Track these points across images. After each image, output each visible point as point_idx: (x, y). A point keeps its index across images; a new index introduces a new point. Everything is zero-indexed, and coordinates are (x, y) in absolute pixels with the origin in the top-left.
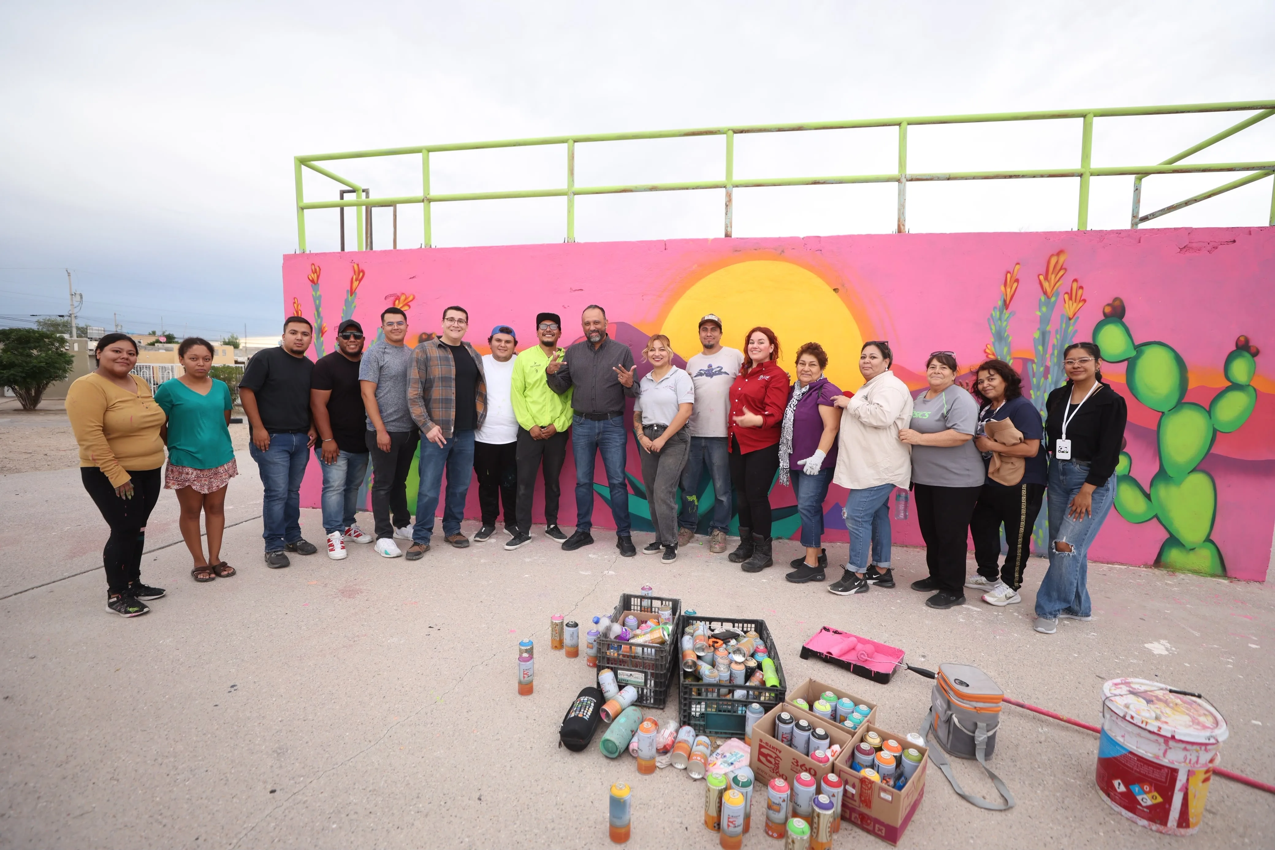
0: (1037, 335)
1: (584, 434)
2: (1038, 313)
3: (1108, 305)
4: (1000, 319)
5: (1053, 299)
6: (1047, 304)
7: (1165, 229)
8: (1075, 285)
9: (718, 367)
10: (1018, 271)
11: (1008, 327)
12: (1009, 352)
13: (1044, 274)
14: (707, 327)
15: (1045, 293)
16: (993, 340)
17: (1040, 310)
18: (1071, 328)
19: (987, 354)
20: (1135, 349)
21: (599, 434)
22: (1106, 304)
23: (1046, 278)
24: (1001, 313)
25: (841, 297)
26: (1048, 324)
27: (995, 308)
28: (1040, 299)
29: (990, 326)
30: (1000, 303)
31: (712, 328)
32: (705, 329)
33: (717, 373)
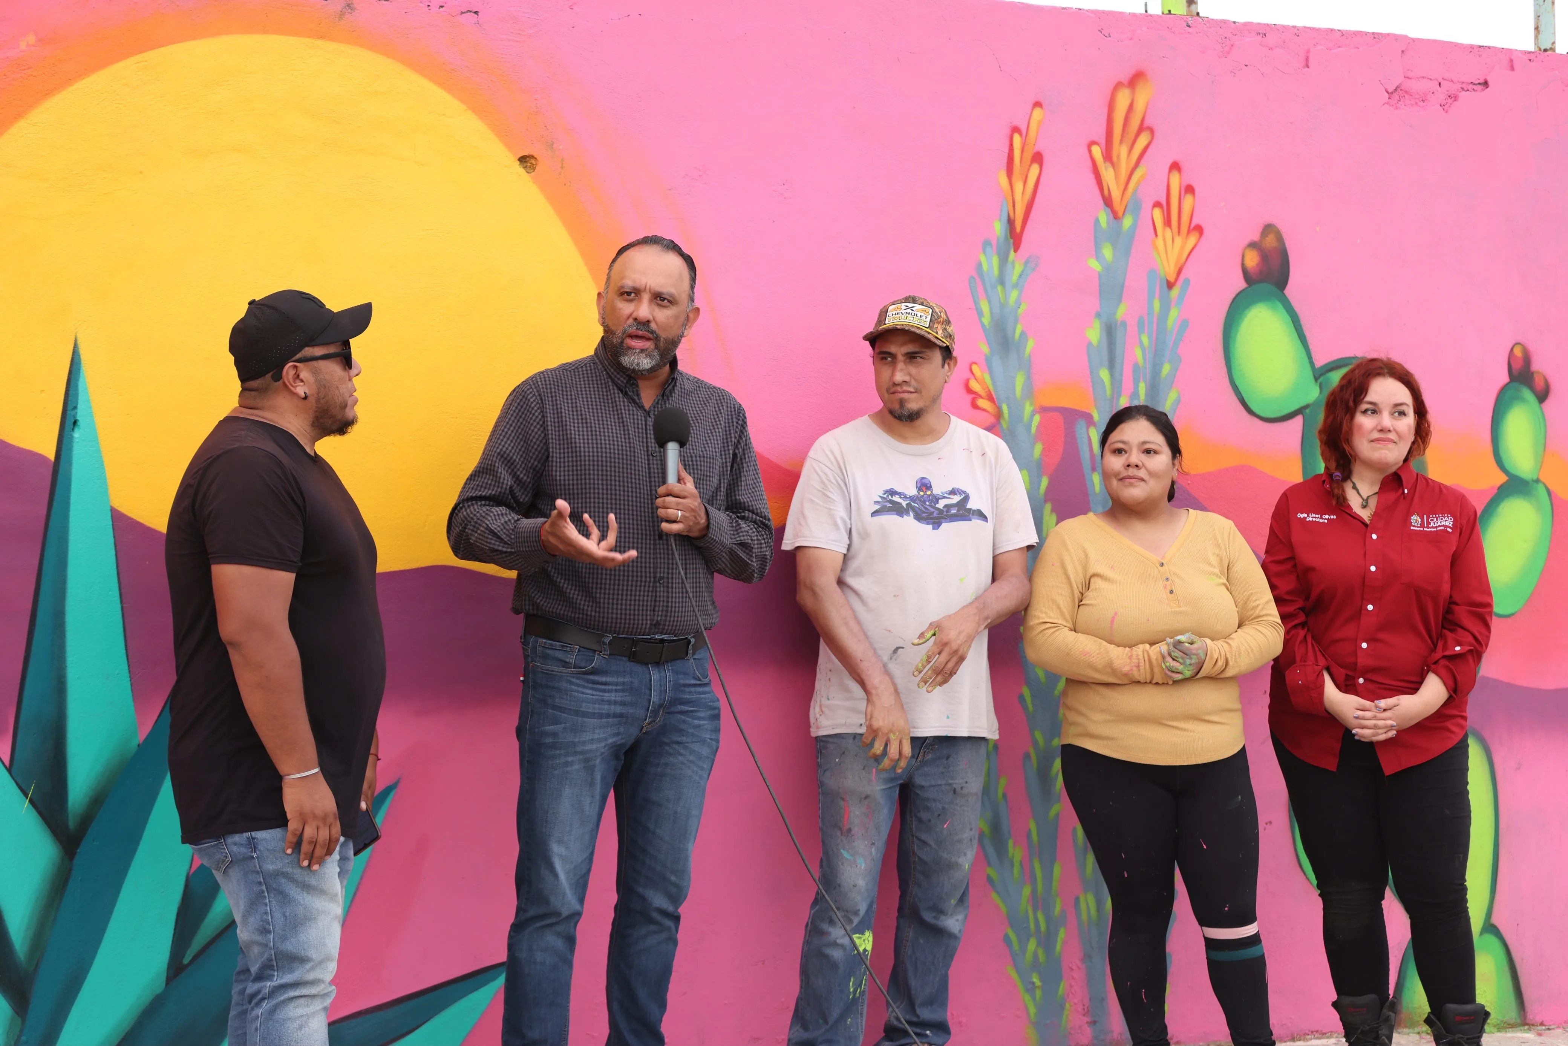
0: (1094, 334)
1: (606, 708)
2: (1094, 264)
3: (1252, 245)
4: (1001, 281)
5: (1127, 222)
6: (1115, 236)
7: (1356, 34)
8: (1175, 181)
9: (953, 492)
10: (1041, 123)
11: (1023, 307)
12: (1030, 392)
13: (1103, 141)
14: (893, 349)
15: (1108, 202)
16: (985, 348)
17: (1098, 257)
18: (1174, 314)
19: (975, 397)
20: (1316, 379)
21: (655, 712)
22: (1246, 242)
23: (1108, 156)
24: (1004, 261)
25: (544, 187)
26: (1120, 301)
27: (986, 243)
28: (1097, 221)
29: (976, 303)
30: (999, 228)
31: (911, 357)
32: (889, 359)
33: (954, 511)
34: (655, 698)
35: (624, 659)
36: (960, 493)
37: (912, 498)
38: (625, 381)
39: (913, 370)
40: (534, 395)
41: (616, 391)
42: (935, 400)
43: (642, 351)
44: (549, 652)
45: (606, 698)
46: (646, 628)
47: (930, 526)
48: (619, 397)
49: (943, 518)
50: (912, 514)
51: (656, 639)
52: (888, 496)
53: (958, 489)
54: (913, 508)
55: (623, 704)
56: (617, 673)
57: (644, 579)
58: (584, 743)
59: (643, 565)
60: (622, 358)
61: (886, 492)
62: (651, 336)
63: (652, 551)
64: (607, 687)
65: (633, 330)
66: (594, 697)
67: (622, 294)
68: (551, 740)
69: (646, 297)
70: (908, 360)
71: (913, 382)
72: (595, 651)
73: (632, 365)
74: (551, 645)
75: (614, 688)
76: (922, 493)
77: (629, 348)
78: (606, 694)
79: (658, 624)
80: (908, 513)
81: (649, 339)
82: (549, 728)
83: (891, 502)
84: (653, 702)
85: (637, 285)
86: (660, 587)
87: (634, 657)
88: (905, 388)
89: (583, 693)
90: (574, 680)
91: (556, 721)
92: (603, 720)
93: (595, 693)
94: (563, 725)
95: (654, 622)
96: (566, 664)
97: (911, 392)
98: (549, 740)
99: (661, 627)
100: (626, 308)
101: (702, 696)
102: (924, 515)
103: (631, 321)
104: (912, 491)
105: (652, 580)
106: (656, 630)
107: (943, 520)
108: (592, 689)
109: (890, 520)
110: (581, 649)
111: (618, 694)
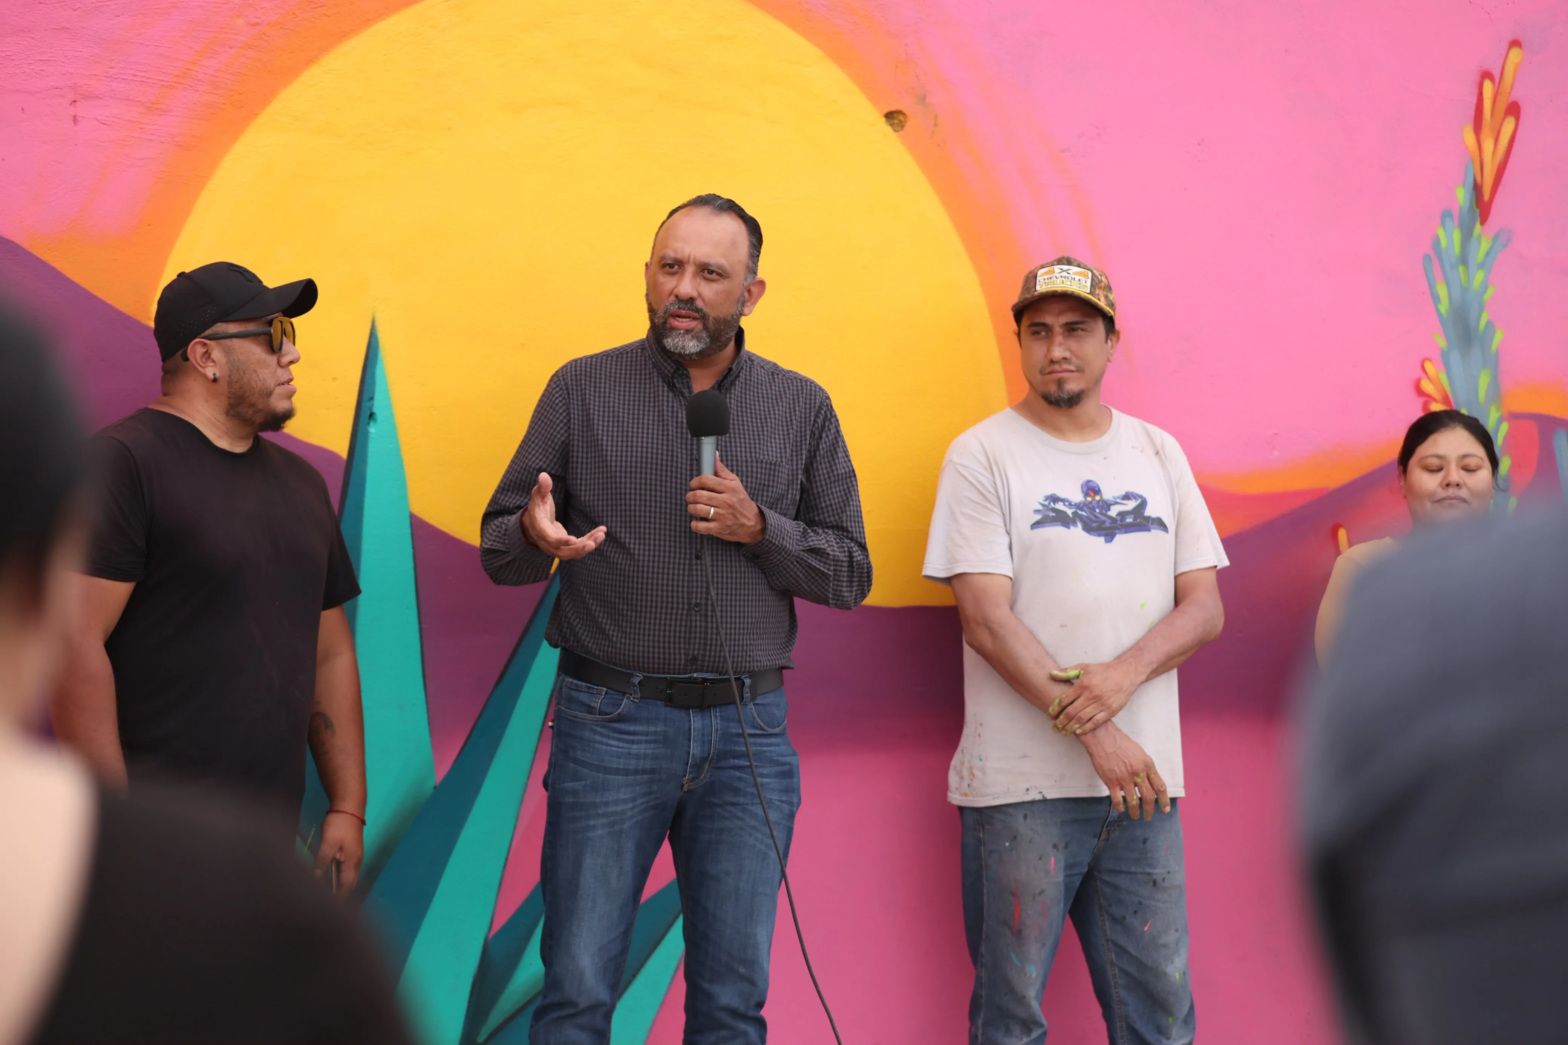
1: (633, 764)
9: (1127, 497)
10: (1518, 67)
11: (1490, 291)
14: (1049, 319)
16: (1441, 342)
19: (1429, 398)
21: (698, 767)
24: (1467, 236)
25: (914, 149)
29: (1431, 287)
30: (1462, 195)
31: (1071, 329)
32: (1043, 333)
33: (1129, 520)
34: (695, 749)
35: (659, 703)
36: (1135, 498)
37: (1078, 506)
38: (672, 371)
39: (1073, 344)
40: (561, 389)
41: (661, 384)
42: (1098, 381)
43: (688, 331)
44: (575, 694)
45: (634, 752)
46: (680, 665)
47: (1102, 539)
48: (663, 391)
49: (1117, 529)
50: (1079, 525)
51: (696, 678)
52: (1050, 503)
53: (1132, 494)
54: (1081, 518)
55: (655, 758)
56: (648, 721)
57: (675, 606)
58: (606, 804)
59: (675, 589)
60: (665, 341)
61: (1047, 498)
62: (696, 315)
63: (686, 573)
64: (636, 738)
65: (674, 309)
66: (619, 750)
67: (664, 266)
68: (571, 800)
69: (690, 270)
70: (1066, 333)
71: (1074, 359)
72: (625, 694)
73: (676, 348)
74: (577, 685)
75: (644, 738)
76: (1089, 499)
77: (673, 329)
78: (635, 746)
79: (694, 659)
80: (1074, 524)
81: (695, 319)
82: (569, 785)
83: (1054, 510)
84: (693, 755)
85: (679, 256)
86: (696, 615)
87: (670, 701)
88: (1066, 366)
89: (607, 745)
90: (599, 729)
91: (576, 778)
92: (629, 777)
93: (621, 744)
94: (583, 782)
95: (690, 657)
96: (590, 710)
97: (1072, 371)
98: (569, 799)
99: (699, 663)
100: (668, 283)
101: (765, 748)
102: (1094, 525)
103: (672, 298)
104: (1078, 497)
105: (686, 606)
106: (694, 667)
107: (1117, 531)
108: (619, 740)
109: (1055, 532)
110: (610, 691)
111: (648, 746)
